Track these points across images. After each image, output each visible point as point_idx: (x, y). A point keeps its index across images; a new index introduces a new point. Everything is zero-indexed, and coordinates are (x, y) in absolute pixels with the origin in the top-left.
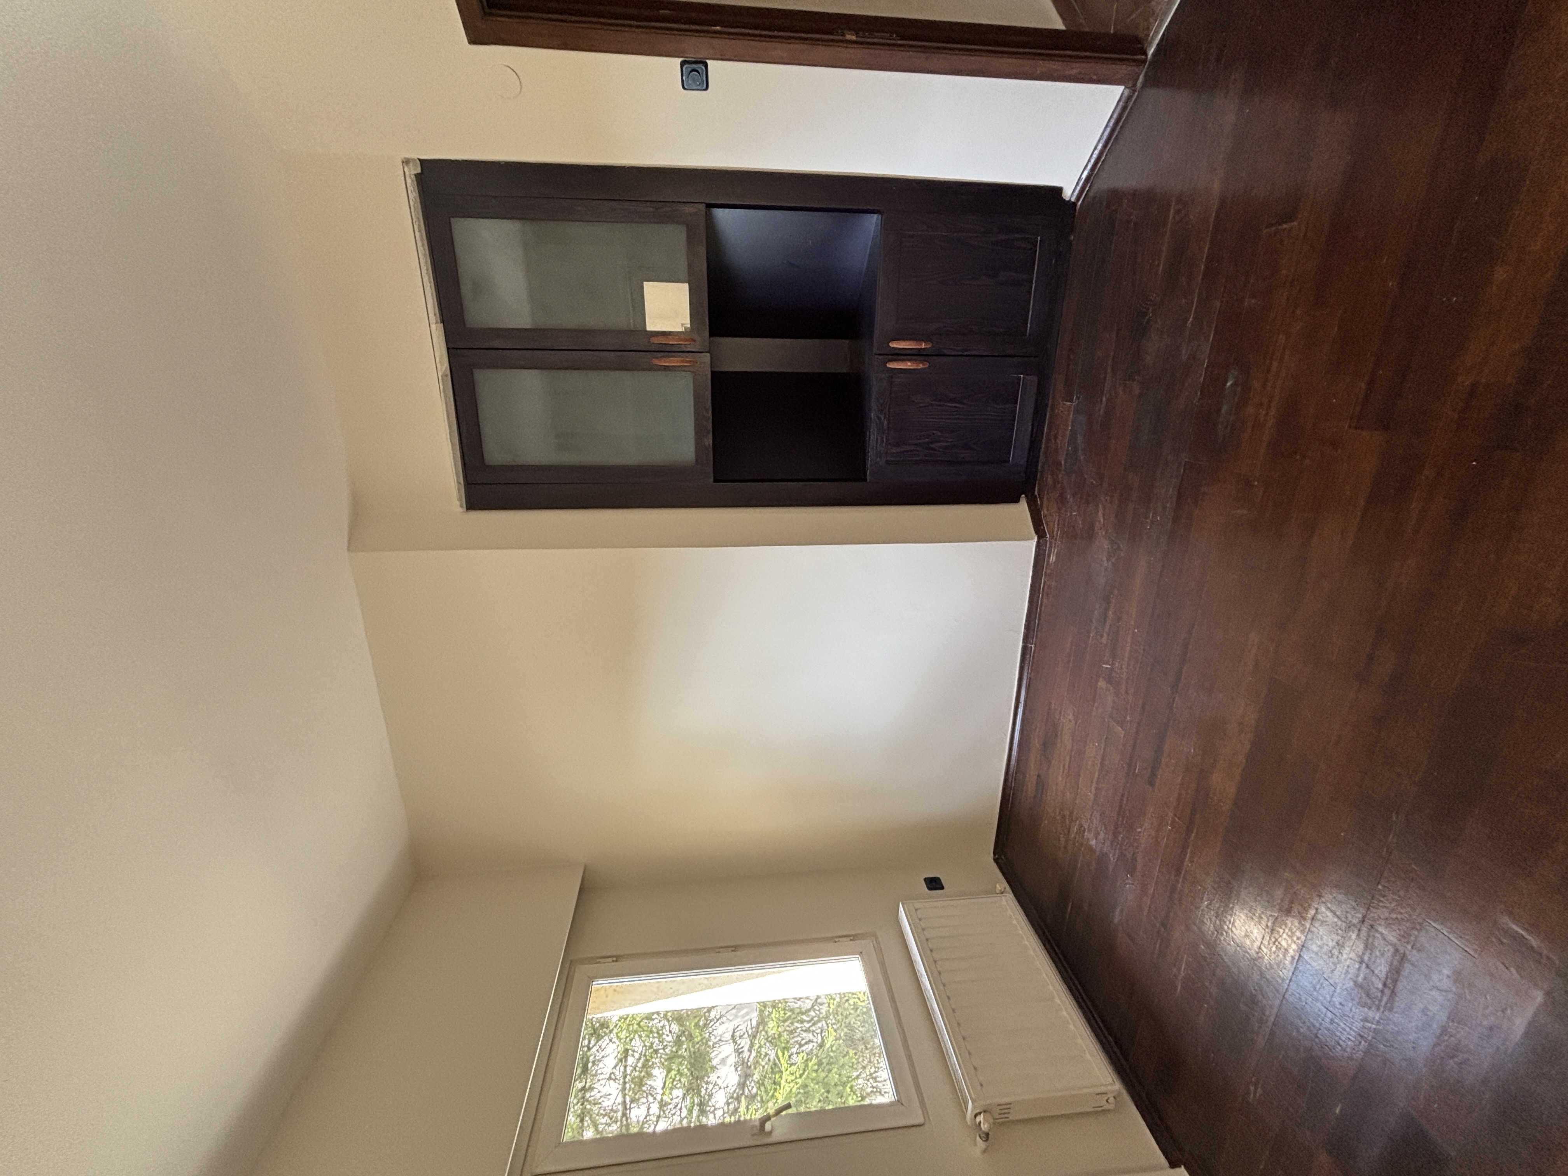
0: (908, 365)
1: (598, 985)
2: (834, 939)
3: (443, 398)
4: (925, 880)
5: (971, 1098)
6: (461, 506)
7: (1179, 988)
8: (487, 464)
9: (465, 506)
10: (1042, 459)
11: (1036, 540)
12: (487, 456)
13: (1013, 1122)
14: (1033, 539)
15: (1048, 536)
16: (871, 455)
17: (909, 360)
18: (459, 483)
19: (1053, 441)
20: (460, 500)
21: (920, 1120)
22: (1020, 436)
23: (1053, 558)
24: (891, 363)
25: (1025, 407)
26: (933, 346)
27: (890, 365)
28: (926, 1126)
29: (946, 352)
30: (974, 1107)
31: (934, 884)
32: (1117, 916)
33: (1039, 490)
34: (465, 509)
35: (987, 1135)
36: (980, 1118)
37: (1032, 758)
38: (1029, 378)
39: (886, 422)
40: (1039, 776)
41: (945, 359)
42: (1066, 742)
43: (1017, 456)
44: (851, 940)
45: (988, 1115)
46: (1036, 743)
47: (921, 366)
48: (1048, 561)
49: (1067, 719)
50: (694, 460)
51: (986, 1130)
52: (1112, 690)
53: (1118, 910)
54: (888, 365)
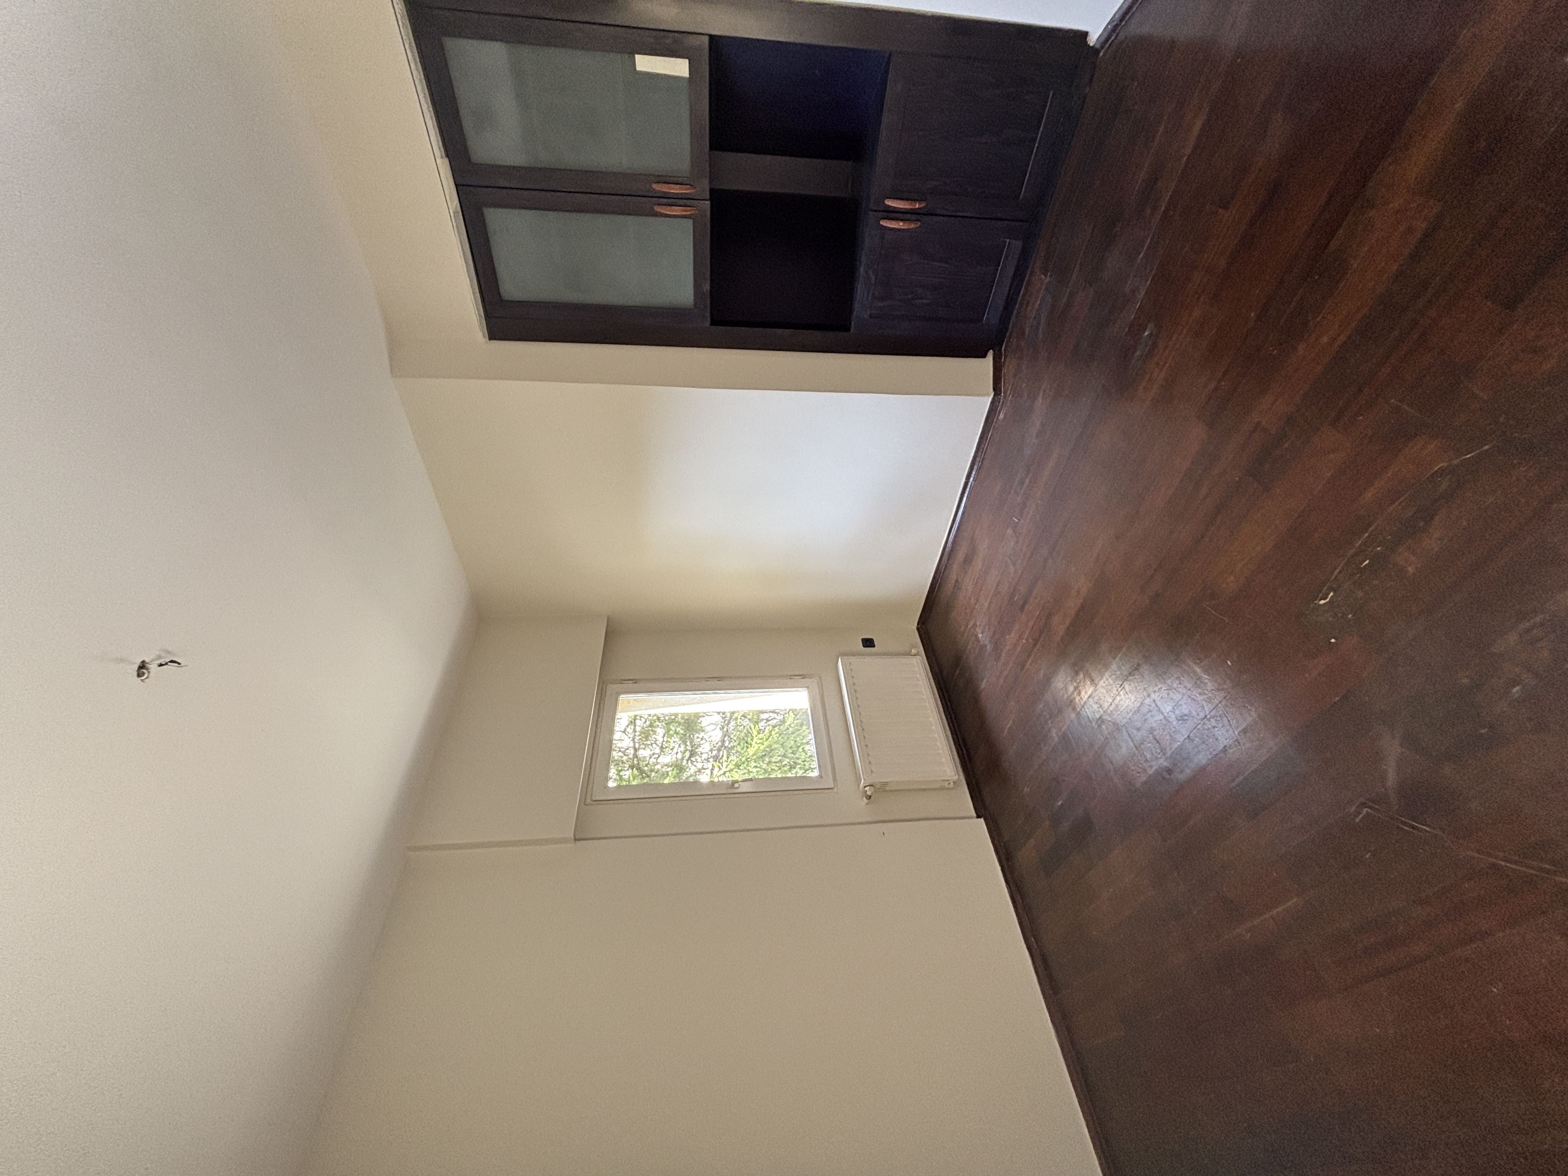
0: (900, 225)
1: (622, 697)
2: (791, 677)
3: (456, 233)
4: (863, 640)
5: (864, 778)
6: (484, 336)
7: (1006, 731)
8: (503, 298)
9: (487, 336)
10: (1013, 319)
11: (992, 396)
12: (502, 291)
13: (887, 791)
14: (989, 395)
15: (1002, 395)
16: (857, 306)
17: (902, 220)
18: (480, 316)
19: (1025, 306)
20: (482, 330)
21: (832, 786)
22: (997, 297)
23: (1001, 416)
24: (885, 221)
25: (1006, 270)
26: (927, 205)
27: (883, 223)
28: (835, 790)
29: (939, 211)
30: (864, 783)
31: (868, 643)
32: (983, 685)
33: (1006, 347)
34: (488, 339)
35: (870, 797)
36: (867, 788)
37: (955, 566)
38: (1014, 242)
39: (873, 277)
40: (957, 581)
41: (935, 219)
42: (978, 564)
43: (991, 317)
44: (802, 678)
45: (871, 787)
46: (960, 556)
47: (912, 226)
48: (998, 418)
49: (983, 547)
50: (693, 303)
51: (870, 795)
52: (1015, 539)
53: (985, 681)
54: (881, 223)
